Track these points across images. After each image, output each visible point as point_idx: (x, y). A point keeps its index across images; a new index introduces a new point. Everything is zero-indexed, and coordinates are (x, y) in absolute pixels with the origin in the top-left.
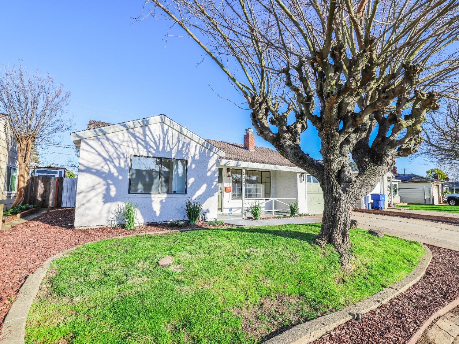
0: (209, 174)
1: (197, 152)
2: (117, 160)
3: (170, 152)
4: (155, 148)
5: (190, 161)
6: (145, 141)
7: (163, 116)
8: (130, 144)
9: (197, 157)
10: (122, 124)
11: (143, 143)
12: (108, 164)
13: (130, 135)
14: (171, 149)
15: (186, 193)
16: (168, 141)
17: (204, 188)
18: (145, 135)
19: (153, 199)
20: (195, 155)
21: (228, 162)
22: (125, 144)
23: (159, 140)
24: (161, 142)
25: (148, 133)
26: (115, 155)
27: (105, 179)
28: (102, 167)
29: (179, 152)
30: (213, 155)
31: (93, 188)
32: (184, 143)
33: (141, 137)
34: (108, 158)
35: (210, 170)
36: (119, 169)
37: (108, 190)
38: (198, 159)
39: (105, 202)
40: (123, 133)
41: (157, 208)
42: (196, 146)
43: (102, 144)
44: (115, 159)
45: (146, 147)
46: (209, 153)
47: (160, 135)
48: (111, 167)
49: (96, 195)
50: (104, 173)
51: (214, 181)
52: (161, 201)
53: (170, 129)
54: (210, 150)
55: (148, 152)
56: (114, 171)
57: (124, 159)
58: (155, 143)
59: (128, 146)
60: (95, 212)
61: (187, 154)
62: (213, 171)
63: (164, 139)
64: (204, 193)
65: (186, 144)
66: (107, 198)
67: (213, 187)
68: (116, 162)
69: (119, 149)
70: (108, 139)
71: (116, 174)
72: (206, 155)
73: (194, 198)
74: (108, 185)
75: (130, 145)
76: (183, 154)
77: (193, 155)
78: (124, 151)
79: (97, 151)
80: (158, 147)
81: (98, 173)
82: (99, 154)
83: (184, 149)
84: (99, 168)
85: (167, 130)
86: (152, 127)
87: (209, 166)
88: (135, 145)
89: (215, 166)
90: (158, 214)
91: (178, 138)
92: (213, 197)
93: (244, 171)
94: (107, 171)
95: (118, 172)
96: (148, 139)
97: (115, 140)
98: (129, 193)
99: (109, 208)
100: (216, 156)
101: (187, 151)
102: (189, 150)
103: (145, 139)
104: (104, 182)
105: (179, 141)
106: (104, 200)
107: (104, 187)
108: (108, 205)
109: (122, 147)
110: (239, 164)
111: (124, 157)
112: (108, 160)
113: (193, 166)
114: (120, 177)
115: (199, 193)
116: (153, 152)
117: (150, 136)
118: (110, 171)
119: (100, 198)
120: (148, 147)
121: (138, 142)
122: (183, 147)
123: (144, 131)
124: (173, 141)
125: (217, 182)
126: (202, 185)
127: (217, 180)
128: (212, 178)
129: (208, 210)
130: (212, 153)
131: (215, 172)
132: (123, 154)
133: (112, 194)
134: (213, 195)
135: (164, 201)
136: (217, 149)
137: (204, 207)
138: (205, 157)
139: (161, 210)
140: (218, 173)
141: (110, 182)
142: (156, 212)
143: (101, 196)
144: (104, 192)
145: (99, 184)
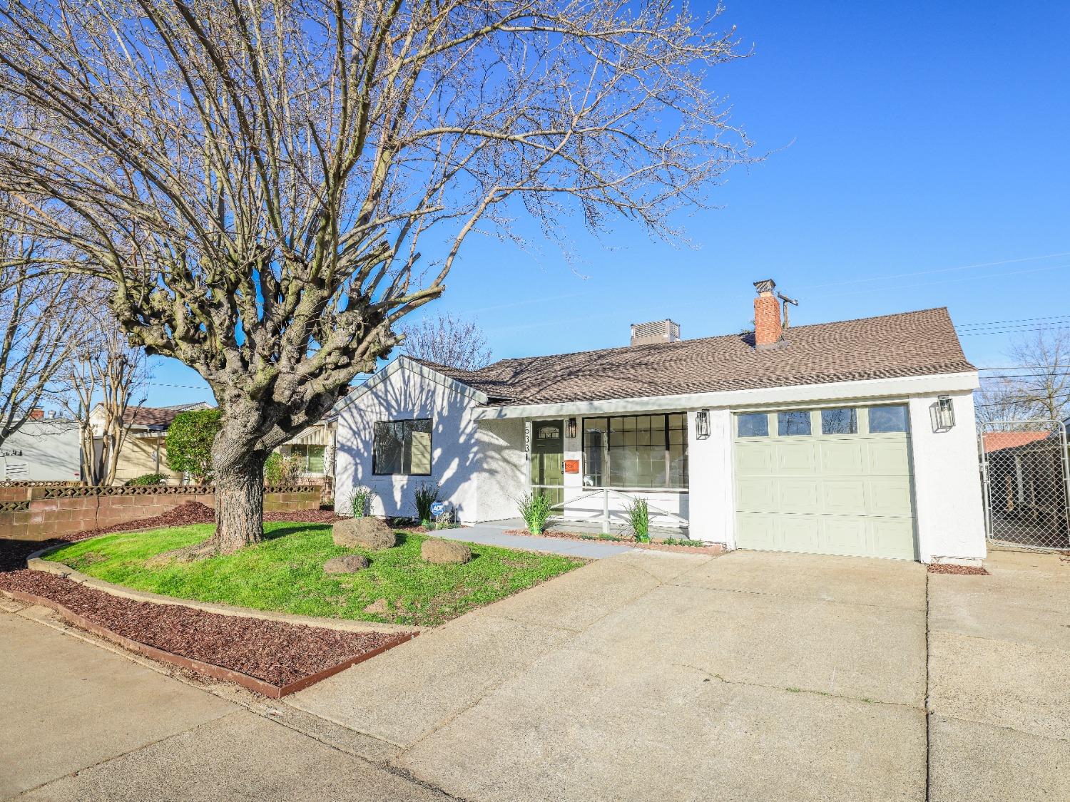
0: (462, 440)
1: (445, 403)
2: (364, 432)
3: (412, 411)
5: (435, 419)
6: (386, 401)
7: (401, 357)
9: (445, 413)
10: (365, 385)
11: (384, 404)
12: (356, 439)
13: (373, 397)
14: (413, 406)
15: (431, 475)
16: (409, 393)
17: (455, 464)
18: (387, 392)
19: (394, 483)
20: (442, 409)
21: (483, 413)
22: (369, 409)
23: (401, 395)
24: (403, 397)
25: (390, 388)
26: (362, 426)
27: (354, 457)
28: (352, 443)
29: (423, 407)
30: (468, 402)
31: (346, 470)
32: (428, 392)
33: (383, 396)
34: (356, 430)
35: (463, 432)
36: (365, 443)
37: (356, 470)
38: (447, 414)
39: (354, 486)
40: (367, 396)
41: (398, 496)
42: (443, 393)
43: (352, 415)
44: (362, 431)
45: (387, 410)
46: (462, 401)
47: (401, 388)
48: (359, 441)
49: (348, 478)
50: (353, 449)
51: (469, 453)
52: (402, 487)
53: (412, 374)
54: (464, 395)
55: (390, 414)
56: (361, 446)
57: (369, 430)
58: (396, 401)
59: (372, 411)
60: (346, 498)
61: (432, 409)
62: (468, 435)
63: (405, 391)
64: (455, 474)
65: (430, 394)
66: (355, 481)
67: (468, 464)
68: (363, 434)
69: (365, 417)
70: (356, 407)
71: (362, 451)
72: (458, 405)
73: (442, 482)
74: (356, 464)
75: (374, 409)
76: (428, 410)
77: (439, 409)
78: (369, 419)
79: (349, 424)
80: (399, 405)
81: (349, 450)
82: (351, 428)
83: (428, 401)
84: (349, 444)
85: (409, 377)
86: (392, 379)
87: (463, 425)
88: (377, 408)
89: (471, 422)
90: (399, 506)
91: (421, 385)
92: (469, 482)
93: (529, 426)
94: (355, 447)
95: (364, 447)
96: (389, 397)
97: (361, 405)
98: (374, 473)
101: (432, 403)
102: (434, 403)
103: (387, 397)
105: (421, 392)
106: (353, 483)
107: (353, 468)
108: (355, 489)
109: (367, 414)
110: (503, 413)
111: (369, 427)
112: (357, 433)
113: (441, 428)
114: (366, 454)
115: (448, 474)
116: (395, 414)
117: (392, 392)
118: (357, 447)
119: (350, 482)
120: (390, 408)
121: (380, 404)
122: (427, 399)
123: (385, 387)
124: (414, 391)
125: (476, 454)
126: (453, 460)
127: (475, 449)
128: (467, 446)
129: (460, 505)
130: (466, 400)
131: (471, 436)
132: (368, 423)
133: (360, 476)
134: (470, 479)
135: (405, 487)
136: (472, 389)
137: (454, 499)
138: (456, 409)
139: (401, 501)
140: (476, 436)
141: (358, 461)
142: (396, 503)
143: (351, 478)
144: (353, 473)
145: (350, 463)
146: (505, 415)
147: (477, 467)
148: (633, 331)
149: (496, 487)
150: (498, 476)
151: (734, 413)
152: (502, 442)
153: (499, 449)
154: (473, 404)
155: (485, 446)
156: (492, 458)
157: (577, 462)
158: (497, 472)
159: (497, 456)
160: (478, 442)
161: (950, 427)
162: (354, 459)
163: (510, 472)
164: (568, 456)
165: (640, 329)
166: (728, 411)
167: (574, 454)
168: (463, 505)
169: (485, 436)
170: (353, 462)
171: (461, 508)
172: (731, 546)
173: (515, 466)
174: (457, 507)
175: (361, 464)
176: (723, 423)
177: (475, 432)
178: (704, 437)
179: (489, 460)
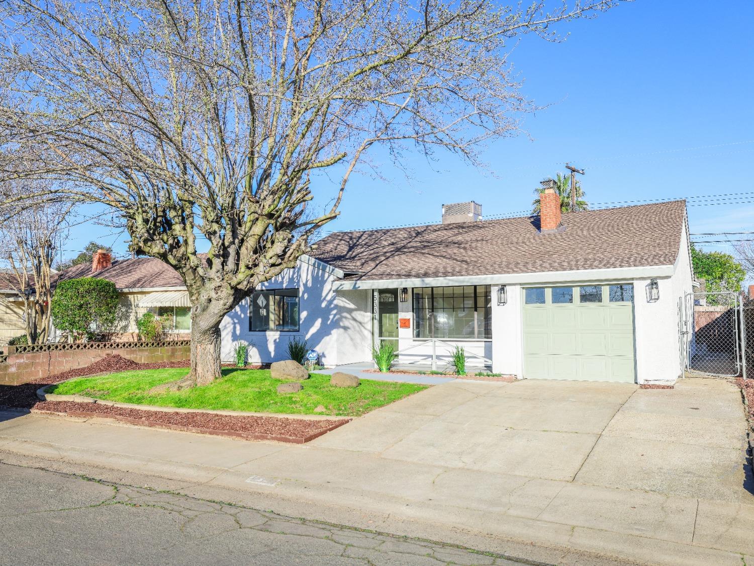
0: (324, 305)
1: (310, 277)
3: (282, 283)
5: (302, 289)
9: (310, 284)
14: (282, 278)
15: (299, 331)
17: (318, 324)
19: (268, 338)
20: (307, 281)
21: (341, 285)
29: (291, 279)
30: (329, 276)
31: (225, 327)
35: (324, 299)
36: (242, 307)
37: (235, 328)
39: (233, 340)
41: (271, 348)
42: (307, 269)
46: (323, 275)
49: (227, 334)
51: (330, 315)
52: (275, 341)
54: (325, 271)
56: (238, 309)
60: (227, 350)
61: (299, 281)
62: (328, 301)
64: (318, 330)
65: (296, 269)
66: (234, 337)
67: (329, 322)
71: (239, 313)
72: (320, 279)
73: (308, 336)
74: (234, 324)
76: (295, 282)
77: (304, 282)
83: (295, 276)
87: (324, 294)
89: (331, 292)
90: (273, 354)
92: (330, 336)
95: (240, 310)
98: (250, 330)
99: (235, 346)
101: (298, 277)
107: (232, 326)
108: (234, 343)
110: (357, 286)
113: (306, 296)
114: (243, 316)
115: (313, 330)
116: (266, 284)
119: (230, 337)
122: (294, 274)
125: (335, 315)
126: (316, 320)
127: (334, 312)
128: (328, 310)
129: (323, 353)
130: (326, 275)
131: (331, 302)
133: (238, 332)
134: (331, 334)
135: (278, 340)
136: (331, 267)
137: (318, 349)
138: (319, 282)
139: (274, 351)
140: (335, 302)
141: (236, 321)
142: (270, 353)
143: (230, 334)
144: (232, 331)
145: (228, 323)
146: (359, 287)
147: (336, 324)
148: (444, 210)
149: (348, 340)
150: (350, 331)
151: (523, 288)
152: (352, 306)
153: (350, 311)
154: (332, 278)
155: (341, 309)
156: (346, 318)
157: (409, 320)
158: (349, 328)
159: (348, 316)
160: (336, 306)
161: (658, 299)
162: (233, 319)
163: (357, 328)
164: (402, 315)
165: (450, 209)
166: (518, 287)
167: (406, 314)
168: (325, 353)
169: (341, 302)
170: (232, 321)
171: (324, 355)
172: (520, 377)
173: (360, 323)
174: (321, 354)
175: (238, 323)
176: (515, 295)
177: (334, 299)
178: (502, 304)
179: (344, 320)
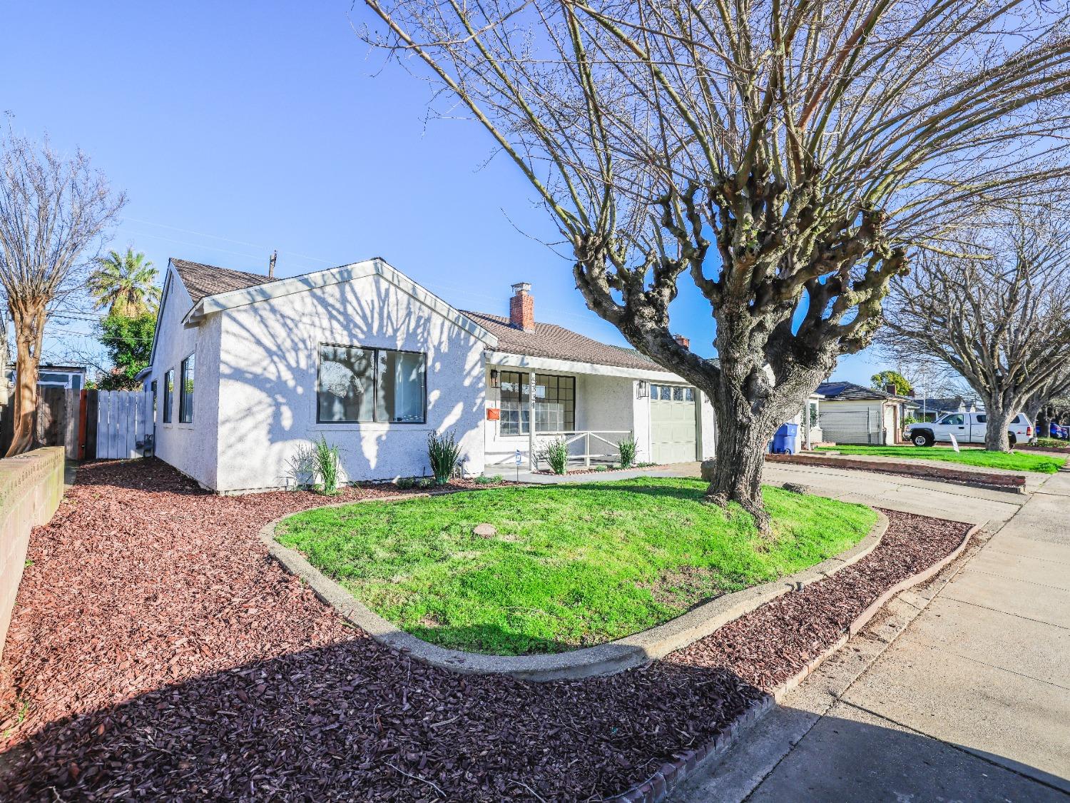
0: (467, 382)
1: (445, 336)
2: (293, 353)
3: (394, 337)
4: (365, 329)
5: (431, 355)
6: (345, 314)
7: (378, 261)
8: (316, 320)
9: (444, 348)
10: (301, 278)
11: (341, 318)
12: (275, 363)
13: (315, 301)
14: (396, 331)
15: (425, 422)
16: (389, 312)
17: (458, 410)
18: (344, 301)
19: (363, 434)
20: (440, 343)
21: (506, 357)
22: (306, 319)
23: (372, 312)
24: (376, 316)
25: (350, 296)
26: (288, 344)
27: (270, 393)
28: (265, 369)
29: (411, 336)
30: (475, 343)
31: (249, 412)
32: (419, 318)
33: (338, 305)
34: (274, 348)
35: (469, 373)
36: (296, 372)
37: (277, 415)
38: (446, 350)
39: (272, 441)
40: (303, 298)
41: (370, 451)
42: (443, 324)
43: (262, 320)
44: (288, 351)
45: (346, 327)
46: (467, 340)
47: (372, 301)
48: (282, 367)
49: (255, 427)
50: (268, 380)
51: (477, 397)
52: (379, 438)
53: (392, 289)
54: (470, 333)
55: (352, 336)
56: (287, 376)
57: (306, 352)
58: (364, 317)
59: (313, 324)
60: (255, 461)
61: (426, 341)
62: (475, 377)
63: (381, 309)
64: (458, 421)
65: (422, 321)
66: (277, 433)
67: (475, 409)
68: (291, 358)
69: (295, 330)
70: (273, 310)
71: (291, 383)
72: (462, 342)
73: (441, 430)
74: (278, 405)
75: (317, 323)
76: (419, 342)
77: (436, 343)
78: (306, 336)
79: (253, 335)
80: (370, 326)
81: (258, 381)
82: (259, 342)
83: (419, 331)
84: (258, 370)
85: (387, 291)
86: (357, 284)
87: (467, 367)
88: (326, 323)
89: (479, 364)
90: (373, 464)
91: (408, 307)
92: (476, 429)
93: (533, 375)
94: (273, 377)
95: (294, 378)
96: (350, 310)
97: (287, 311)
98: (318, 422)
99: (281, 452)
100: (480, 347)
101: (426, 334)
102: (429, 334)
103: (345, 308)
104: (269, 400)
105: (409, 314)
106: (270, 436)
107: (270, 410)
108: (278, 446)
109: (300, 325)
110: (525, 362)
111: (306, 348)
112: (275, 354)
113: (438, 366)
114: (300, 390)
115: (450, 420)
116: (361, 336)
117: (355, 303)
118: (279, 377)
119: (262, 433)
120: (352, 326)
121: (332, 317)
122: (417, 326)
123: (343, 293)
124: (398, 314)
125: (483, 399)
126: (456, 404)
127: (483, 394)
128: (475, 390)
130: (471, 340)
131: (480, 379)
132: (304, 341)
133: (286, 423)
134: (477, 426)
135: (384, 438)
138: (460, 347)
139: (378, 456)
140: (484, 380)
141: (280, 399)
142: (368, 461)
143: (264, 429)
144: (270, 421)
145: (260, 403)
154: (480, 345)
162: (272, 396)
168: (470, 455)
171: (467, 458)
174: (463, 458)
175: (288, 404)
